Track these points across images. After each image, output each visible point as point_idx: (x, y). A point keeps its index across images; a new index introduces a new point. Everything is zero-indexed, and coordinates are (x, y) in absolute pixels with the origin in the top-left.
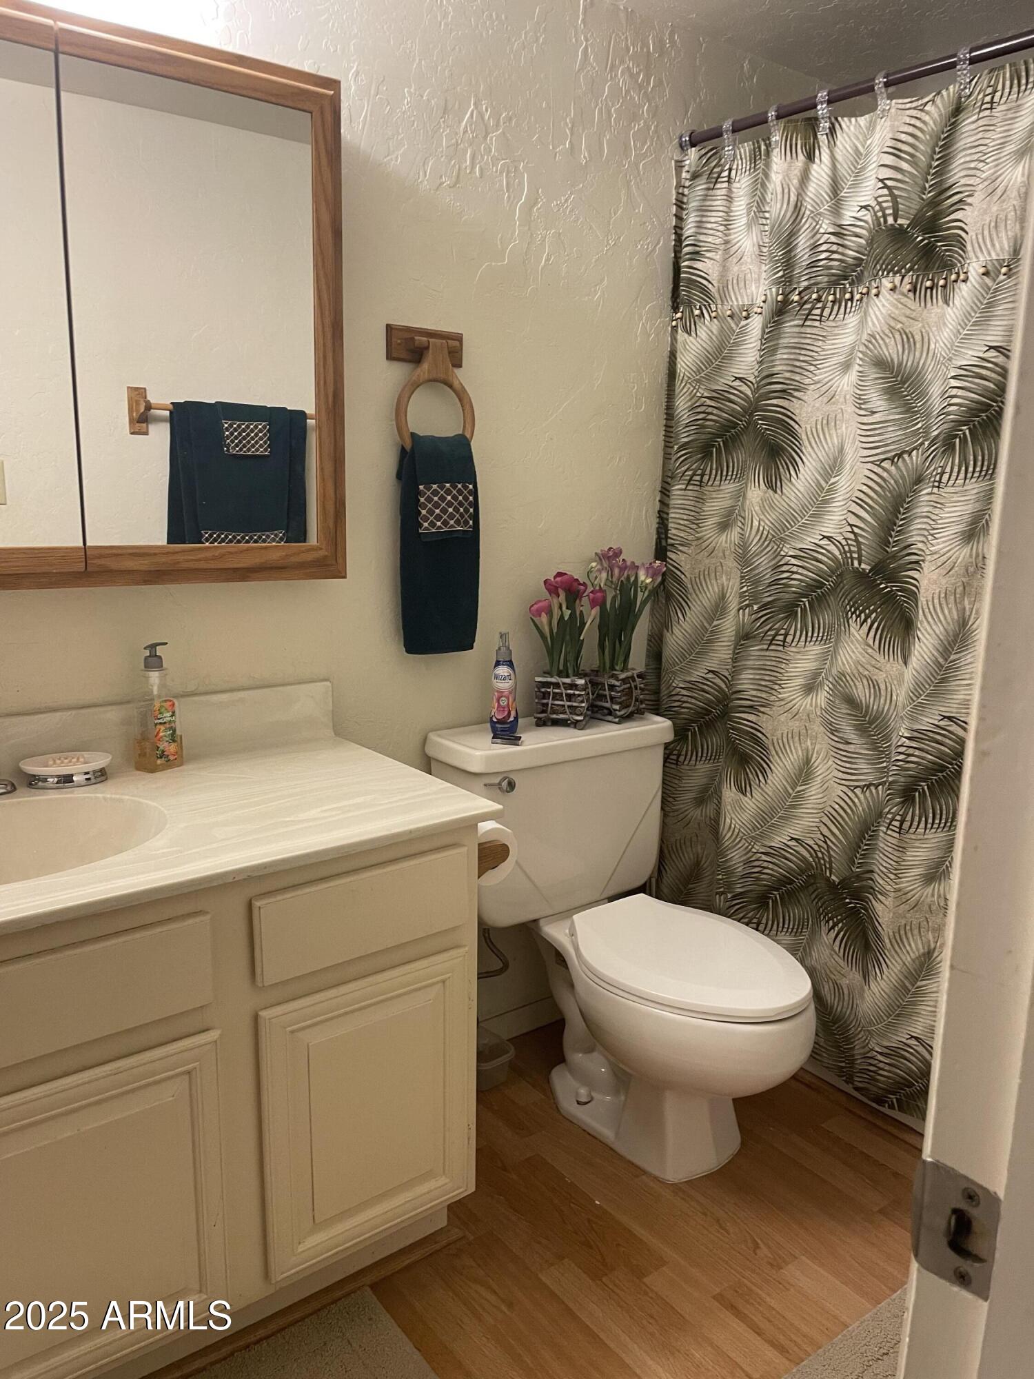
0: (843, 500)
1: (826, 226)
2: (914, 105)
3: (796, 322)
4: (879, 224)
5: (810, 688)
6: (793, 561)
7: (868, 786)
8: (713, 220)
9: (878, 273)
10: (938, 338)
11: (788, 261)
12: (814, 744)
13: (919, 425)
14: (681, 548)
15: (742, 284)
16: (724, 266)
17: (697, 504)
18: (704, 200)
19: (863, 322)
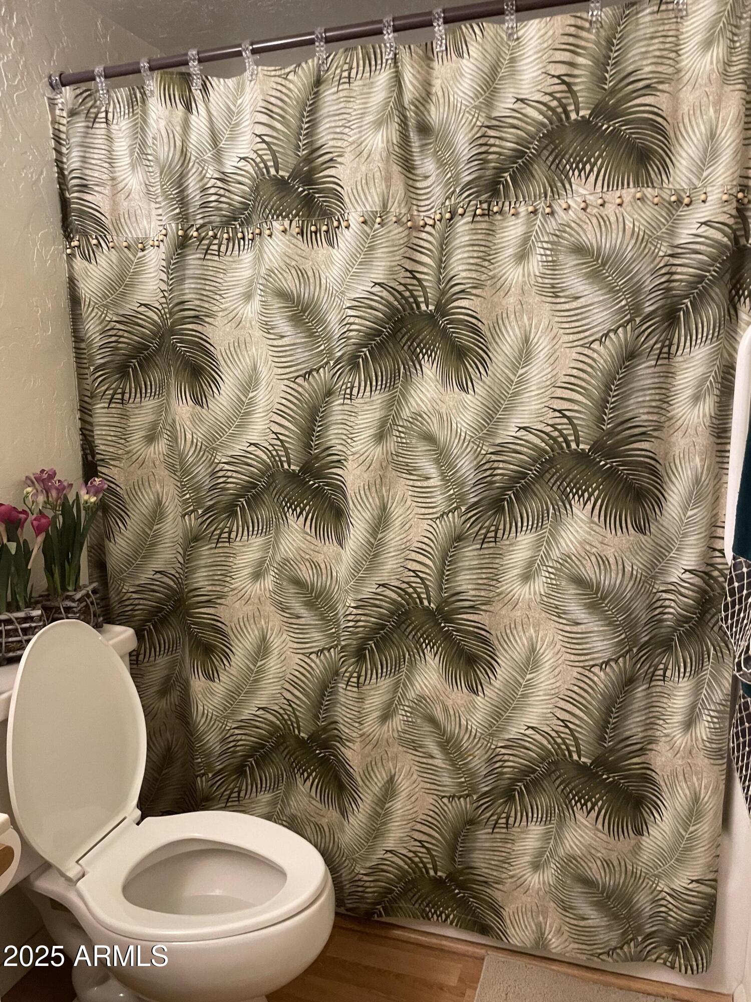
0: (264, 412)
1: (211, 172)
2: (278, 73)
3: (198, 256)
4: (263, 174)
5: (257, 575)
6: (227, 467)
7: (322, 651)
8: (96, 156)
9: (268, 217)
10: (328, 274)
11: (182, 199)
12: (267, 623)
13: (322, 347)
14: (112, 462)
15: (133, 219)
16: (114, 201)
17: (122, 421)
18: (85, 137)
19: (259, 259)
